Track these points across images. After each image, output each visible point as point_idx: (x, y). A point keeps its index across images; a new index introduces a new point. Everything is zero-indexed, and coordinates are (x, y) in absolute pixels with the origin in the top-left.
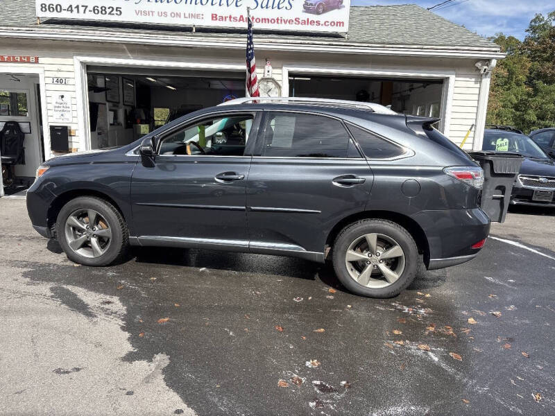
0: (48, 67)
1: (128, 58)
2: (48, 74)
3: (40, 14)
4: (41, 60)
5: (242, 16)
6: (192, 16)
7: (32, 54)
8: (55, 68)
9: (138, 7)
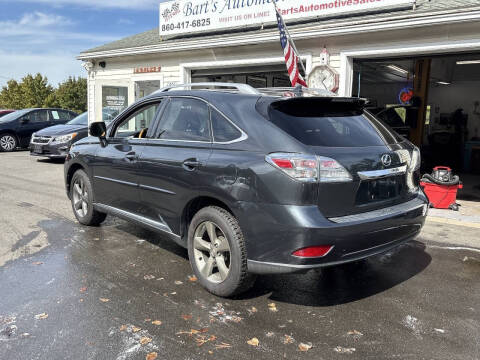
0: (166, 74)
1: (214, 60)
2: (166, 80)
3: (162, 33)
4: (163, 69)
5: (302, 7)
6: (261, 15)
7: (156, 65)
8: (169, 74)
9: (221, 16)
